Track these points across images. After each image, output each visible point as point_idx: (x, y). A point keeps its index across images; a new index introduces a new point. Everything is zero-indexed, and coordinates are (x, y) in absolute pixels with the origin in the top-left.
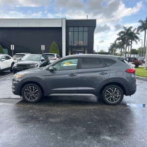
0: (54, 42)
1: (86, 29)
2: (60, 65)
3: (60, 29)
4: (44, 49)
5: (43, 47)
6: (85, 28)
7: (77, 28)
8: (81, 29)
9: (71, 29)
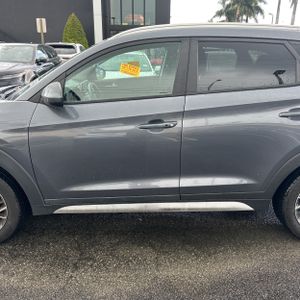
0: (73, 15)
2: (92, 75)
4: (45, 31)
5: (41, 25)
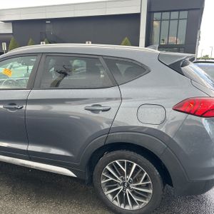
1: (184, 14)
3: (137, 16)
6: (181, 13)
7: (168, 13)
8: (175, 15)
9: (157, 15)
